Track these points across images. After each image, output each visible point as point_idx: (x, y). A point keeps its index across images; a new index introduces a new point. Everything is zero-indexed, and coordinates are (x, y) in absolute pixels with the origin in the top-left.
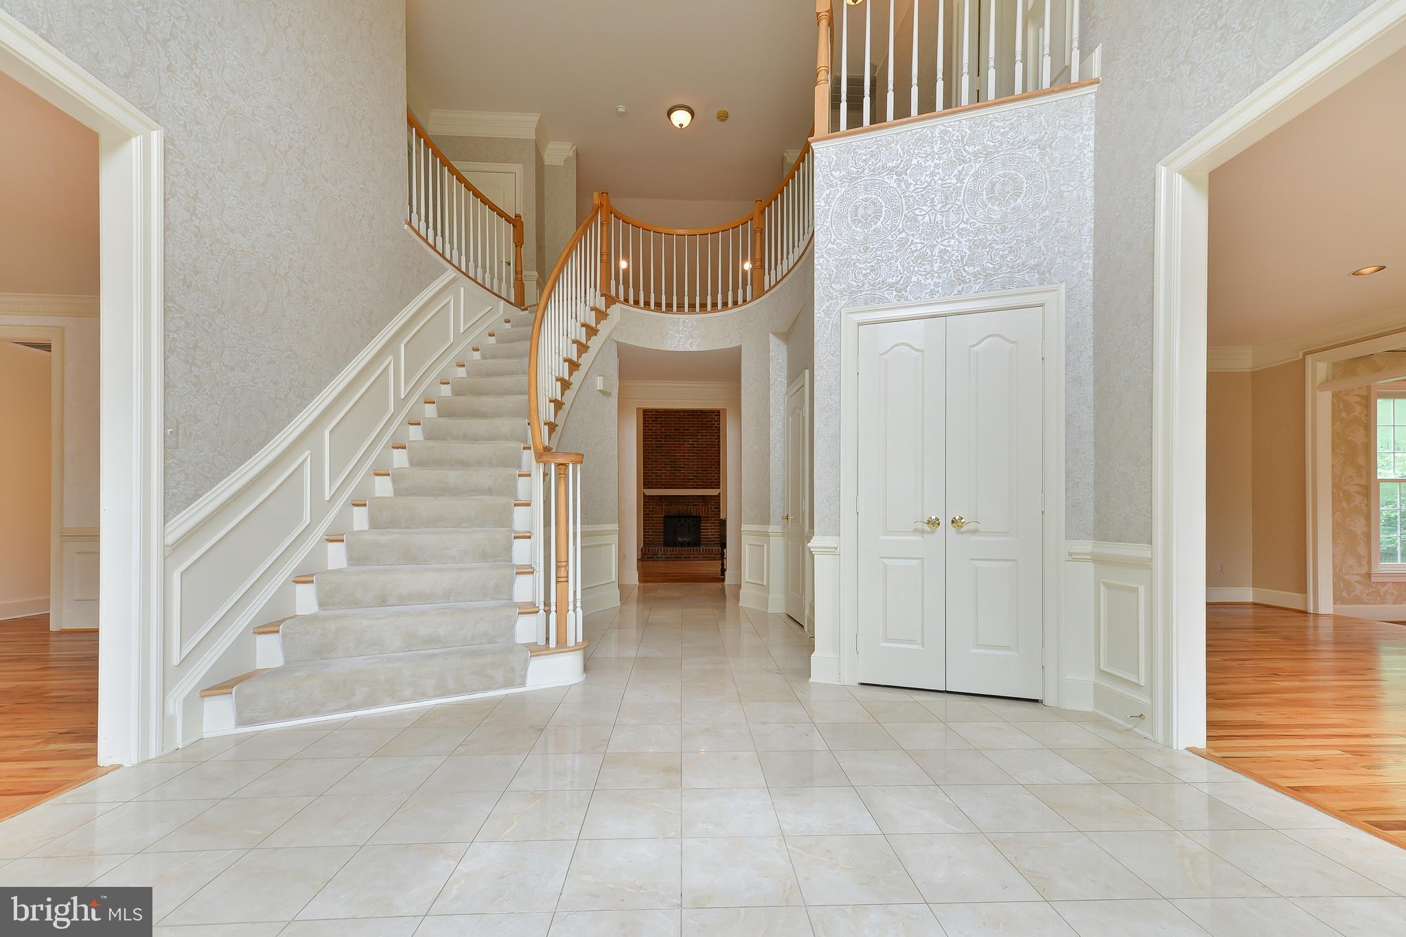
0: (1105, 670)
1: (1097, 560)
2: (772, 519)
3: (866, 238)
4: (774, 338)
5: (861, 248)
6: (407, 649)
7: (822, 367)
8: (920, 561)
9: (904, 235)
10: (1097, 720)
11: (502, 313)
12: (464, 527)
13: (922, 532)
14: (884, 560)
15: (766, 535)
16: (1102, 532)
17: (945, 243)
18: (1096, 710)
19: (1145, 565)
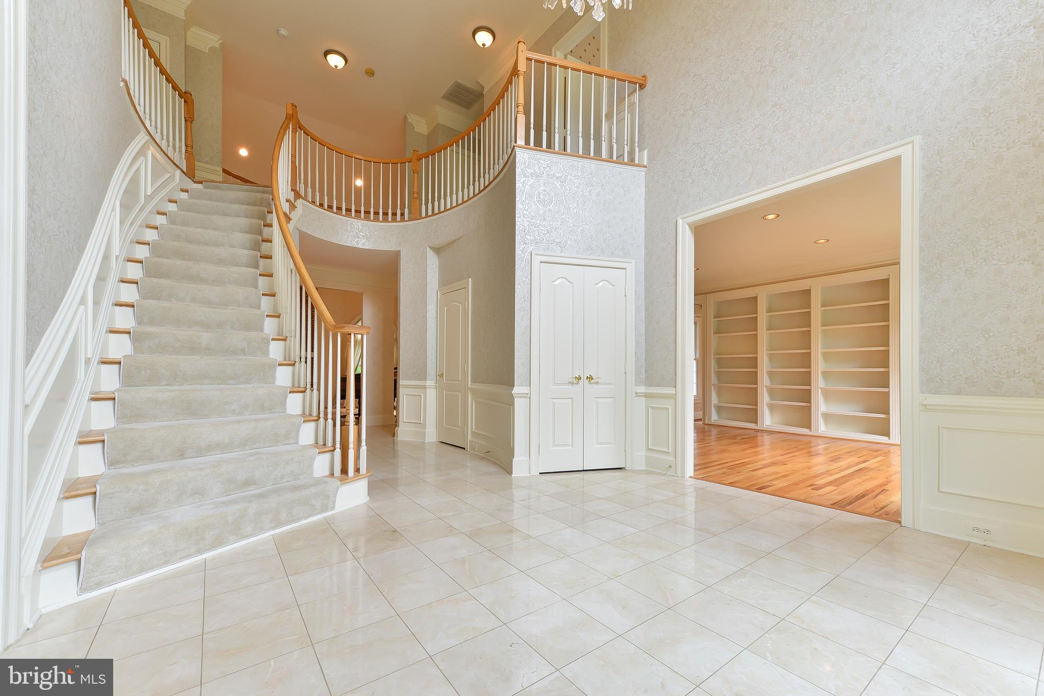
0: (652, 448)
1: (647, 396)
2: (428, 377)
3: (544, 213)
4: (431, 251)
5: (542, 218)
6: (225, 494)
7: (520, 284)
8: (571, 400)
9: (563, 216)
10: (647, 472)
11: (178, 181)
12: (229, 384)
13: (573, 383)
14: (553, 400)
15: (424, 387)
16: (650, 381)
17: (584, 226)
18: (647, 469)
19: (674, 397)
